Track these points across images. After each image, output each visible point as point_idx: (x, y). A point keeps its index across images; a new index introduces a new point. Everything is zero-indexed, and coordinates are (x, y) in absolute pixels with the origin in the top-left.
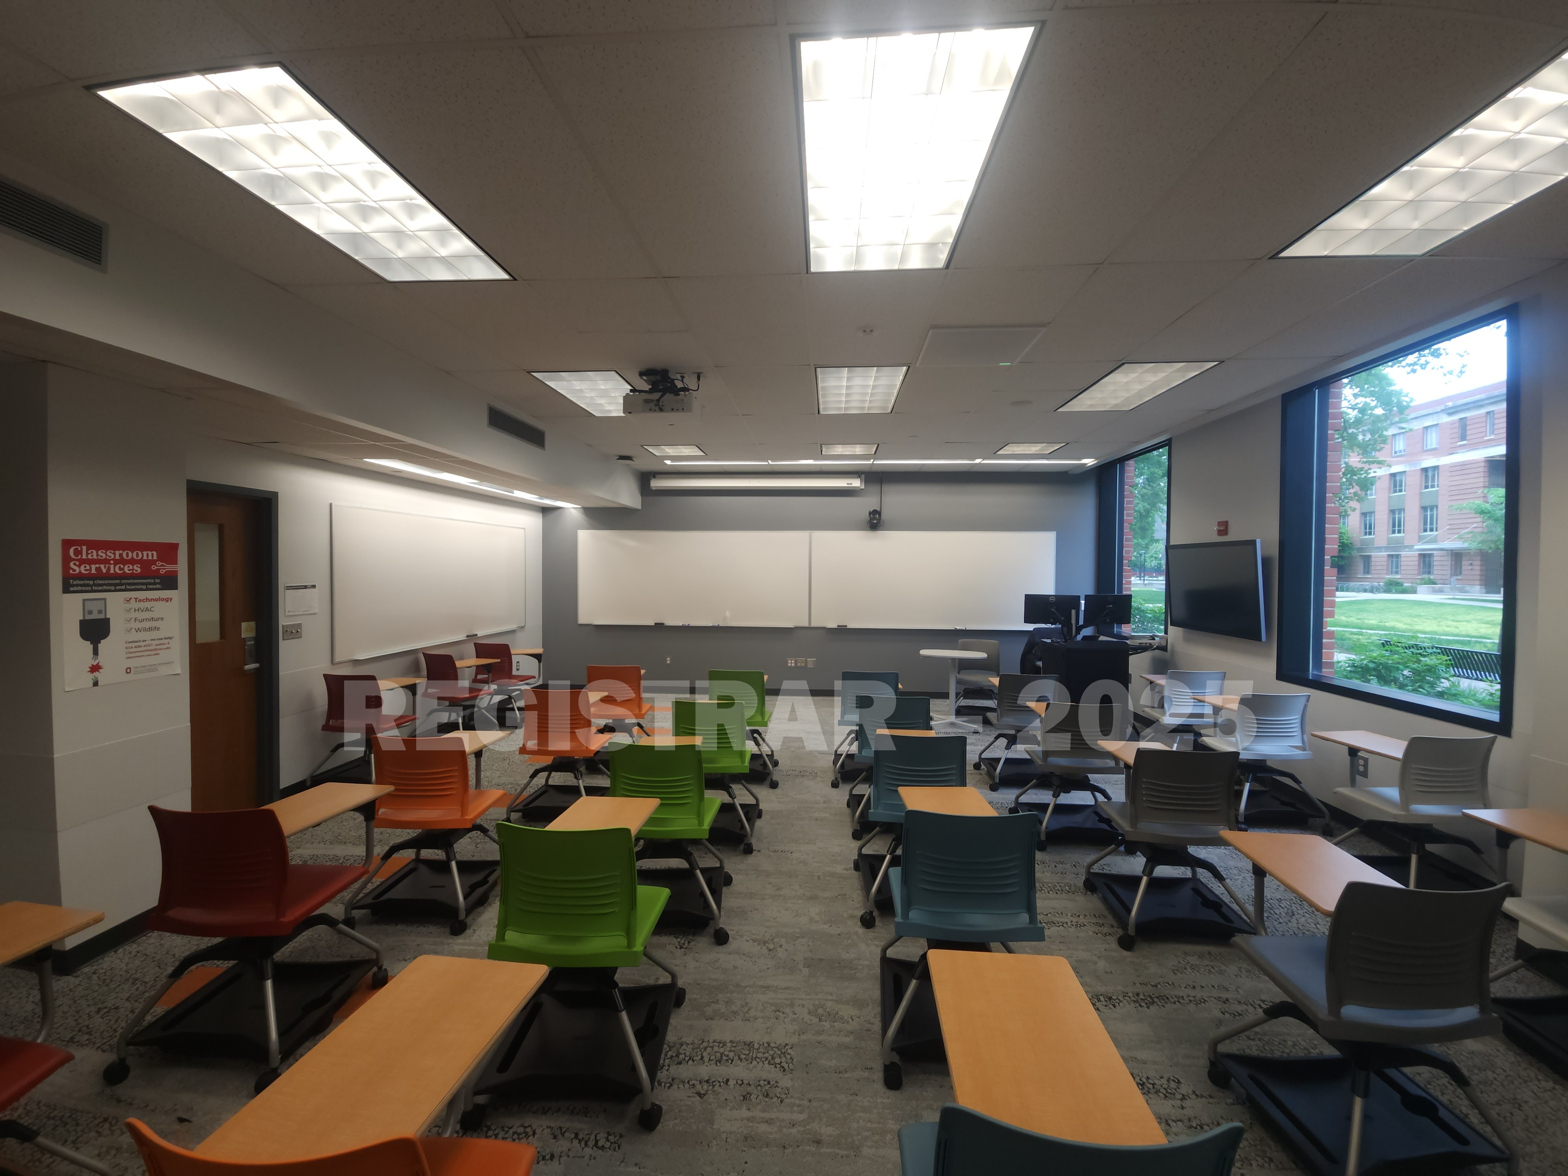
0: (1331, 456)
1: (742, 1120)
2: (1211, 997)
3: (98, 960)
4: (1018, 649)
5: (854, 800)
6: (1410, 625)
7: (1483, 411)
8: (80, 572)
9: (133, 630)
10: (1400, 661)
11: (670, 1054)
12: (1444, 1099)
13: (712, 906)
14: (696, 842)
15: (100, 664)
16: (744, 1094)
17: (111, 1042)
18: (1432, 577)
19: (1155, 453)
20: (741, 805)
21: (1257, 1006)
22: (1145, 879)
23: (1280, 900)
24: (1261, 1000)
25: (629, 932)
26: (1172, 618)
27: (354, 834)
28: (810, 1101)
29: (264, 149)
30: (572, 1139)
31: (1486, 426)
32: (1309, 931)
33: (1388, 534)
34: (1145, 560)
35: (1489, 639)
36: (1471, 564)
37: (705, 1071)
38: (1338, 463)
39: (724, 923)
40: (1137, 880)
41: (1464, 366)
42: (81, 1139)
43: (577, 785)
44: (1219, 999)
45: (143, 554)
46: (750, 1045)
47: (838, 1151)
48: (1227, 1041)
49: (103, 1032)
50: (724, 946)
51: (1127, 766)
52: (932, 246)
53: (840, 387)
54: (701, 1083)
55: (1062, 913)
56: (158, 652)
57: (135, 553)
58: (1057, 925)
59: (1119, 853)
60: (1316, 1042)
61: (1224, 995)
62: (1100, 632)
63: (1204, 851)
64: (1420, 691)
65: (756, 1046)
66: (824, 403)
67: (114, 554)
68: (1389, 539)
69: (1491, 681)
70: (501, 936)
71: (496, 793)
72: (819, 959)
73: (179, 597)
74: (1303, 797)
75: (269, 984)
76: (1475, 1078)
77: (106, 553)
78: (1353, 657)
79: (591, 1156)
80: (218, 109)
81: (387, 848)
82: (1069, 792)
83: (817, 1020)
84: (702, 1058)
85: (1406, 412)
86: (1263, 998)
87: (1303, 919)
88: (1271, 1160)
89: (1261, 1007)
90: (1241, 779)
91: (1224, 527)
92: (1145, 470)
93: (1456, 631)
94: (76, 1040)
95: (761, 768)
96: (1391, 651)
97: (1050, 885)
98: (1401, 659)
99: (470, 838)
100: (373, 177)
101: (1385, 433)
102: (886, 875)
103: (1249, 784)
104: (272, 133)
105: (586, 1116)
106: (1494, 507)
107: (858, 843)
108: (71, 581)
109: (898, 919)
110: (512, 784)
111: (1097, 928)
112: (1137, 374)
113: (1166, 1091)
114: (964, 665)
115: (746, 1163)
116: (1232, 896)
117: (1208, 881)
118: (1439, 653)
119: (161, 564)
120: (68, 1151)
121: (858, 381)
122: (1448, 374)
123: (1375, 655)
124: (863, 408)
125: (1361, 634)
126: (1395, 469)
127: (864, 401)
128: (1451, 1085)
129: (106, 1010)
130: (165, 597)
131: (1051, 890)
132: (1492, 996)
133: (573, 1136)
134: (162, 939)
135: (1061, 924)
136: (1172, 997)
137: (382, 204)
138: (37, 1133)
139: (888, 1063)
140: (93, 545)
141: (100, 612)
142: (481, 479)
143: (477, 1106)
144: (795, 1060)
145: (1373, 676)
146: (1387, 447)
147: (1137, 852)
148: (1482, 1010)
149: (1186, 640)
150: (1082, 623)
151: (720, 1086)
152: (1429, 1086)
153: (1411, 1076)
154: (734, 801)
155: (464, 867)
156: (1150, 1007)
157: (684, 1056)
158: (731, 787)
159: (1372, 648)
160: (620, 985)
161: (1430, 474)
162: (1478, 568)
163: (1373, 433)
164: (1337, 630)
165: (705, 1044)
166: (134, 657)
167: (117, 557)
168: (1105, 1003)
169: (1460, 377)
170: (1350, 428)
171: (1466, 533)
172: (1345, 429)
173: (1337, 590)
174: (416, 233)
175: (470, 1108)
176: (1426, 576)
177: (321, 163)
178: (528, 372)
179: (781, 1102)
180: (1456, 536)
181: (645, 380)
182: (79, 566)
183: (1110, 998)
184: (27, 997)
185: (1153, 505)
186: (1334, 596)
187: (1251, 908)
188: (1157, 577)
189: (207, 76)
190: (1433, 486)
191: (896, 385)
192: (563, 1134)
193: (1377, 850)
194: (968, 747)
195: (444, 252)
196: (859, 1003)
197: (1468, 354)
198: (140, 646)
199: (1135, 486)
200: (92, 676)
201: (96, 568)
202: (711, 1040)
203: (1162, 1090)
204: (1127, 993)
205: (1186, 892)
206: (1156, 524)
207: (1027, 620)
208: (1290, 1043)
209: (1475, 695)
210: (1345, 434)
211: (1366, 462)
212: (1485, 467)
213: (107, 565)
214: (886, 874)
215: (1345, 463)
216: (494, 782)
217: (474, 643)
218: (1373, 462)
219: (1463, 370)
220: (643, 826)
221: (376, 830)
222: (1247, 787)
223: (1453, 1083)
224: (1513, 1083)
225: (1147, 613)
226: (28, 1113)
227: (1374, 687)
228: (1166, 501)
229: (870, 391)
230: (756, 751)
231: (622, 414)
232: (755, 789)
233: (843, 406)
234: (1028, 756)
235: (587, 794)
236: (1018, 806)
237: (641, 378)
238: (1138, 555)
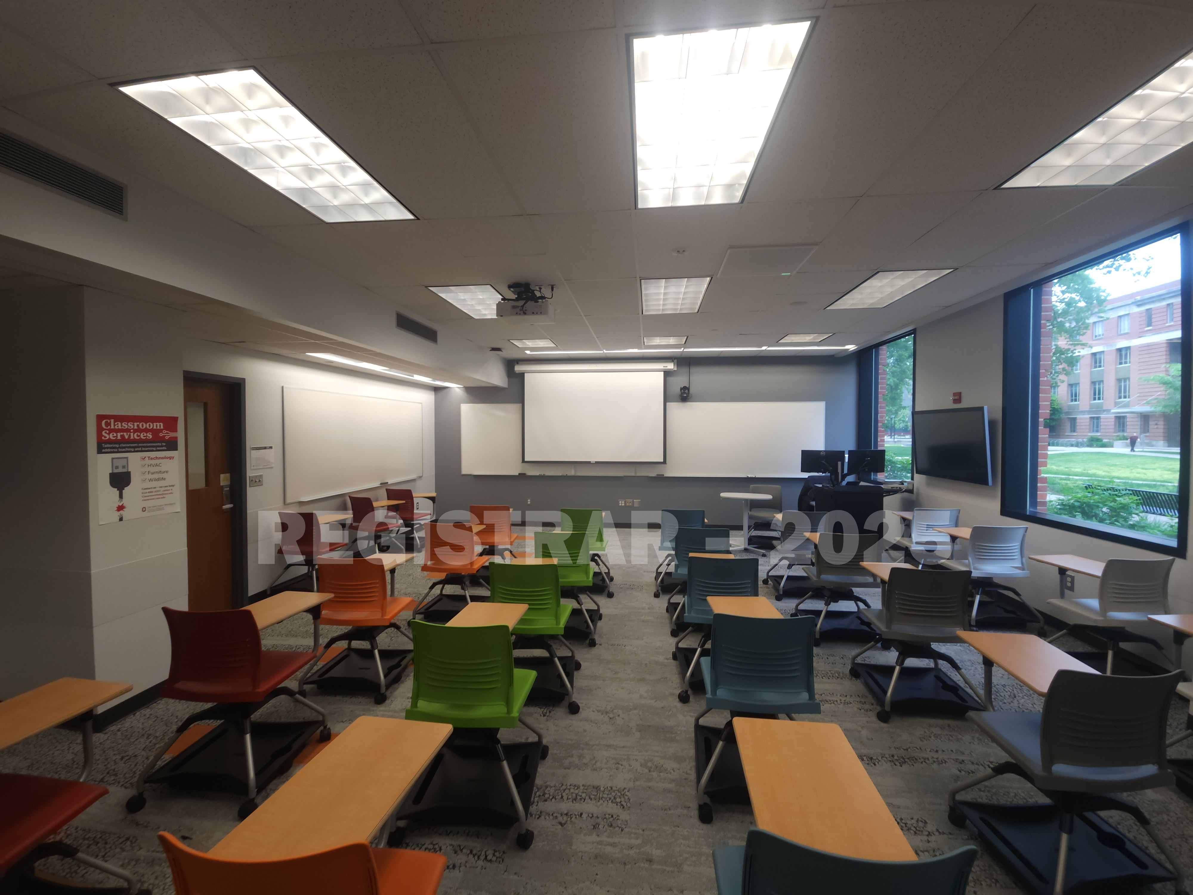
0: (1044, 340)
1: (593, 844)
2: (951, 759)
3: (121, 721)
4: (796, 491)
5: (672, 607)
6: (1108, 472)
7: (1164, 303)
8: (109, 438)
9: (147, 480)
10: (1100, 500)
11: (538, 794)
12: (1130, 836)
13: (567, 685)
14: (554, 637)
15: (124, 505)
16: (594, 824)
17: (132, 781)
18: (1125, 434)
19: (903, 340)
20: (586, 610)
21: (987, 767)
22: (897, 669)
23: (1004, 686)
24: (990, 762)
25: (508, 702)
26: (917, 467)
27: (302, 630)
28: (644, 830)
29: (240, 129)
30: (468, 855)
31: (1167, 315)
32: (1027, 709)
33: (1090, 400)
34: (894, 422)
35: (1170, 483)
36: (1156, 424)
37: (564, 806)
38: (1050, 346)
39: (576, 697)
40: (891, 669)
41: (1149, 268)
42: (108, 854)
43: (465, 594)
44: (956, 760)
45: (153, 425)
46: (597, 788)
47: (664, 867)
48: (963, 792)
49: (125, 774)
50: (576, 715)
51: (883, 582)
52: (730, 187)
53: (659, 294)
54: (562, 815)
55: (833, 694)
56: (165, 496)
57: (148, 424)
58: (829, 702)
59: (877, 649)
60: (1032, 794)
61: (961, 758)
62: (860, 479)
63: (944, 647)
64: (1115, 524)
65: (602, 789)
66: (647, 306)
67: (134, 425)
68: (1090, 404)
69: (1172, 516)
70: (414, 704)
71: (406, 600)
72: (648, 725)
73: (178, 455)
74: (1023, 606)
75: (248, 737)
76: (1154, 820)
77: (127, 425)
78: (1062, 497)
79: (482, 867)
80: (208, 101)
81: (328, 640)
82: (837, 602)
83: (647, 771)
84: (562, 797)
85: (1104, 304)
86: (991, 760)
87: (1023, 700)
88: (997, 881)
89: (989, 767)
90: (973, 593)
91: (958, 396)
92: (895, 353)
93: (1145, 477)
94: (105, 780)
95: (600, 583)
96: (1093, 493)
97: (823, 672)
98: (1101, 499)
99: (386, 633)
100: (317, 147)
101: (1087, 321)
103: (979, 596)
104: (246, 117)
105: (478, 838)
106: (1174, 378)
107: (675, 640)
108: (103, 445)
109: (709, 695)
110: (415, 593)
111: (860, 706)
112: (888, 280)
113: (916, 829)
114: (754, 504)
115: (597, 874)
116: (966, 682)
117: (947, 670)
118: (1131, 494)
119: (166, 432)
120: (99, 862)
121: (672, 289)
122: (1137, 275)
123: (1079, 496)
124: (676, 309)
125: (1069, 479)
126: (1095, 350)
127: (677, 304)
128: (1136, 825)
129: (127, 758)
130: (169, 456)
131: (824, 676)
132: (1168, 758)
133: (469, 852)
134: (168, 705)
135: (832, 702)
136: (920, 759)
137: (323, 166)
138: (76, 851)
139: (702, 803)
140: (119, 418)
141: (124, 467)
142: (391, 366)
143: (399, 829)
144: (631, 800)
145: (1079, 512)
146: (1089, 332)
147: (891, 648)
148: (1161, 768)
149: (928, 484)
150: (846, 472)
151: (576, 817)
152: (1118, 826)
153: (1106, 819)
154: (581, 607)
155: (384, 654)
156: (903, 766)
157: (548, 796)
158: (579, 597)
159: (1078, 490)
160: (502, 743)
161: (1123, 353)
162: (1162, 427)
163: (1077, 322)
164: (1049, 477)
165: (564, 787)
166: (148, 500)
167: (136, 427)
168: (867, 762)
169: (1146, 277)
170: (1059, 318)
171: (1151, 399)
172: (1055, 318)
173: (1049, 445)
174: (347, 187)
175: (394, 830)
176: (1121, 434)
177: (281, 138)
178: (426, 287)
179: (622, 831)
180: (1145, 402)
181: (512, 291)
182: (109, 434)
183: (871, 759)
184: (68, 749)
185: (901, 380)
186: (1047, 450)
187: (981, 692)
188: (905, 436)
189: (199, 77)
190: (1126, 363)
191: (702, 292)
192: (461, 850)
193: (1082, 648)
194: (760, 568)
195: (367, 200)
196: (679, 759)
197: (1152, 259)
198: (152, 492)
199: (887, 365)
200: (119, 513)
201: (121, 435)
202: (569, 784)
203: (913, 828)
204: (885, 755)
205: (930, 678)
206: (905, 395)
207: (803, 470)
208: (1012, 794)
209: (1159, 527)
210: (1055, 322)
211: (1072, 344)
212: (1166, 347)
213: (129, 433)
214: (698, 662)
215: (1055, 345)
216: (402, 592)
217: (387, 490)
218: (1078, 344)
219: (1149, 271)
220: (523, 616)
221: (321, 626)
222: (978, 598)
223: (1138, 824)
224: (1182, 823)
225: (897, 464)
226: (68, 836)
227: (1079, 521)
228: (912, 376)
229: (681, 296)
230: (597, 570)
231: (496, 317)
232: (597, 598)
233: (661, 308)
234: (805, 574)
235: (471, 601)
236: (798, 612)
237: (510, 290)
238: (889, 419)
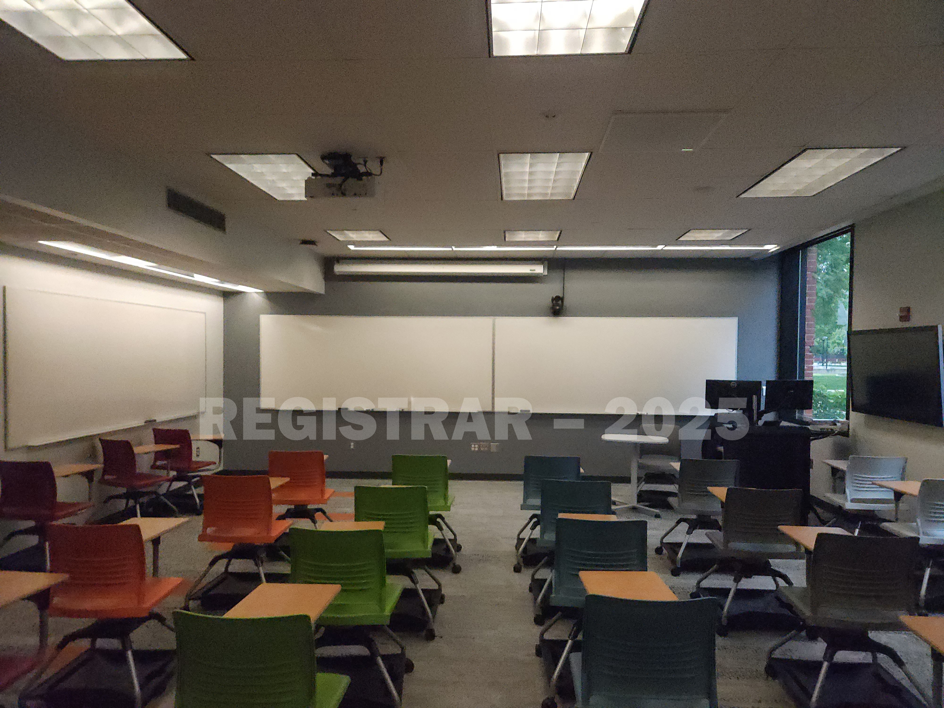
5: (536, 585)
14: (376, 628)
19: (839, 239)
20: (423, 590)
22: (825, 665)
26: (853, 403)
34: (827, 345)
40: (818, 665)
43: (257, 571)
51: (807, 551)
52: (614, 30)
53: (523, 173)
59: (800, 639)
62: (781, 418)
63: (885, 636)
66: (507, 189)
71: (175, 581)
81: (60, 638)
82: (750, 577)
90: (922, 564)
91: (906, 313)
92: (829, 256)
95: (443, 553)
99: (145, 627)
102: (567, 661)
103: (929, 569)
107: (541, 628)
112: (819, 160)
114: (646, 450)
116: (911, 681)
117: (889, 666)
121: (540, 168)
124: (546, 194)
127: (548, 187)
131: (732, 676)
147: (817, 637)
149: (868, 424)
150: (764, 409)
154: (416, 587)
155: (141, 656)
158: (413, 573)
178: (208, 154)
181: (327, 164)
185: (837, 291)
187: (930, 693)
188: (839, 363)
191: (579, 171)
194: (649, 532)
195: (119, 31)
199: (818, 271)
205: (866, 677)
206: (839, 310)
207: (708, 405)
214: (567, 659)
217: (154, 430)
220: (324, 612)
221: (50, 619)
222: (928, 572)
225: (829, 398)
228: (848, 287)
229: (552, 177)
230: (439, 536)
231: (304, 198)
232: (439, 574)
233: (526, 192)
234: (709, 542)
235: (268, 581)
236: (700, 591)
237: (324, 162)
238: (821, 341)
